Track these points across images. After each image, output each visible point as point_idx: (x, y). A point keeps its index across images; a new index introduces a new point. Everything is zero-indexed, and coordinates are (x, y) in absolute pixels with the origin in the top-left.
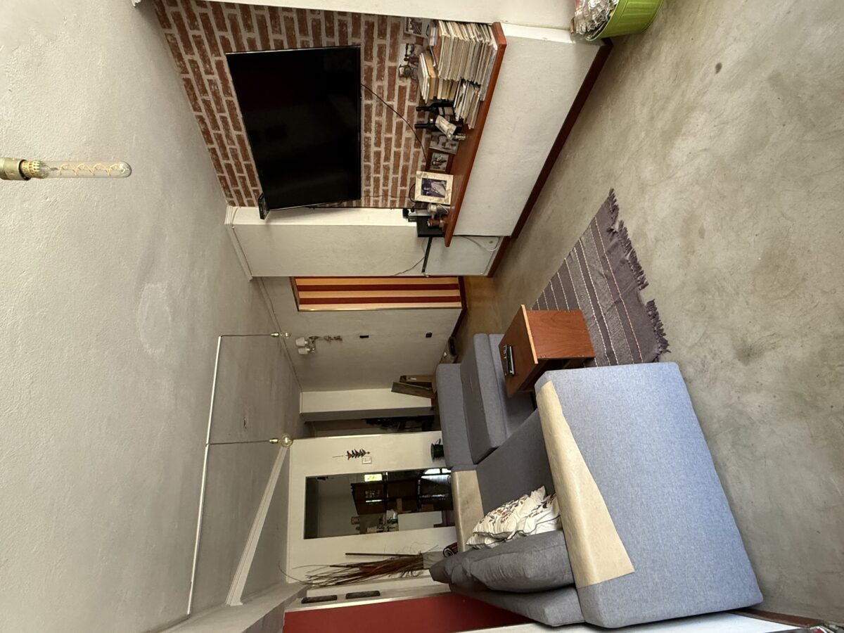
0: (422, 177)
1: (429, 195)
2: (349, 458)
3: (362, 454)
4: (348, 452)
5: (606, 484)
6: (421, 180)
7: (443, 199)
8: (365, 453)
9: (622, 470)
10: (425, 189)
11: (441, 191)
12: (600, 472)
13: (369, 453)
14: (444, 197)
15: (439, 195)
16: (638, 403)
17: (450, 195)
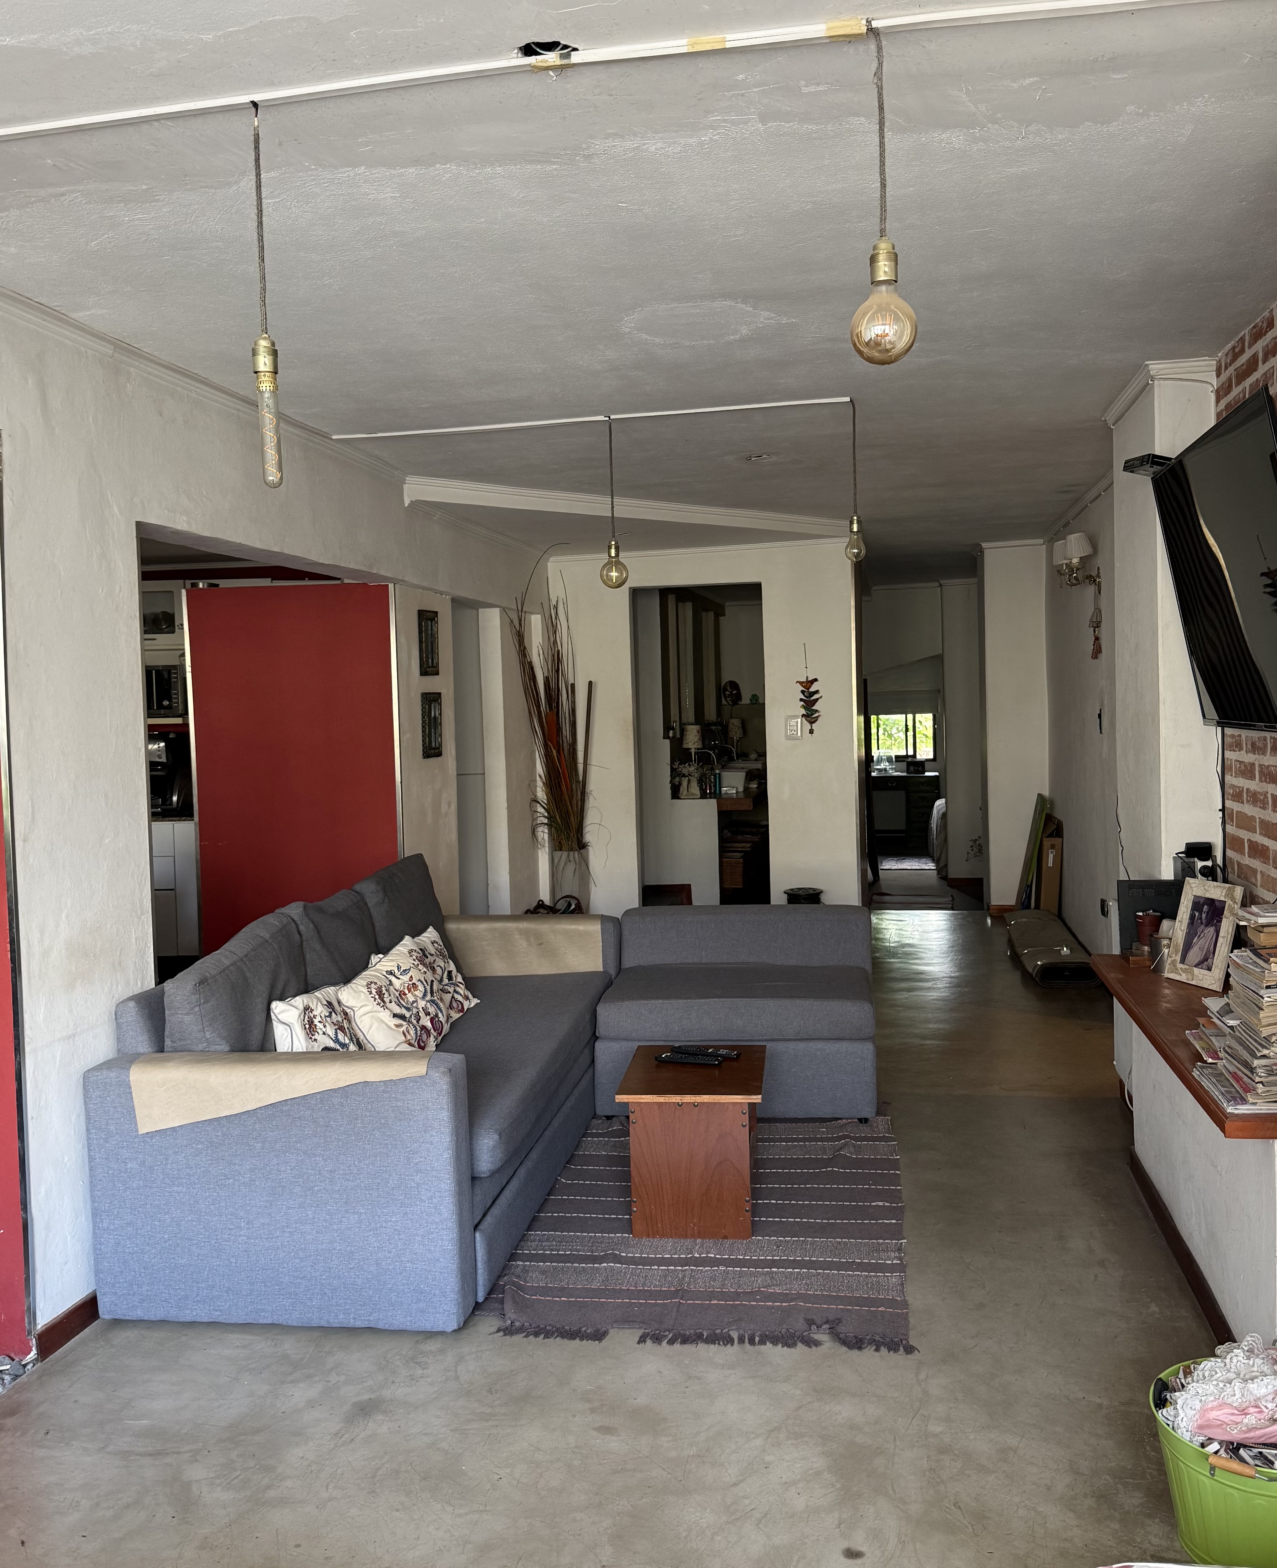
0: (1229, 902)
1: (1192, 917)
2: (801, 683)
3: (810, 715)
4: (816, 680)
5: (257, 1126)
6: (1222, 899)
7: (1178, 958)
8: (811, 723)
9: (275, 1161)
10: (1205, 908)
11: (1194, 955)
12: (274, 1123)
13: (811, 732)
14: (1183, 961)
15: (1188, 946)
16: (381, 1227)
17: (1183, 978)
